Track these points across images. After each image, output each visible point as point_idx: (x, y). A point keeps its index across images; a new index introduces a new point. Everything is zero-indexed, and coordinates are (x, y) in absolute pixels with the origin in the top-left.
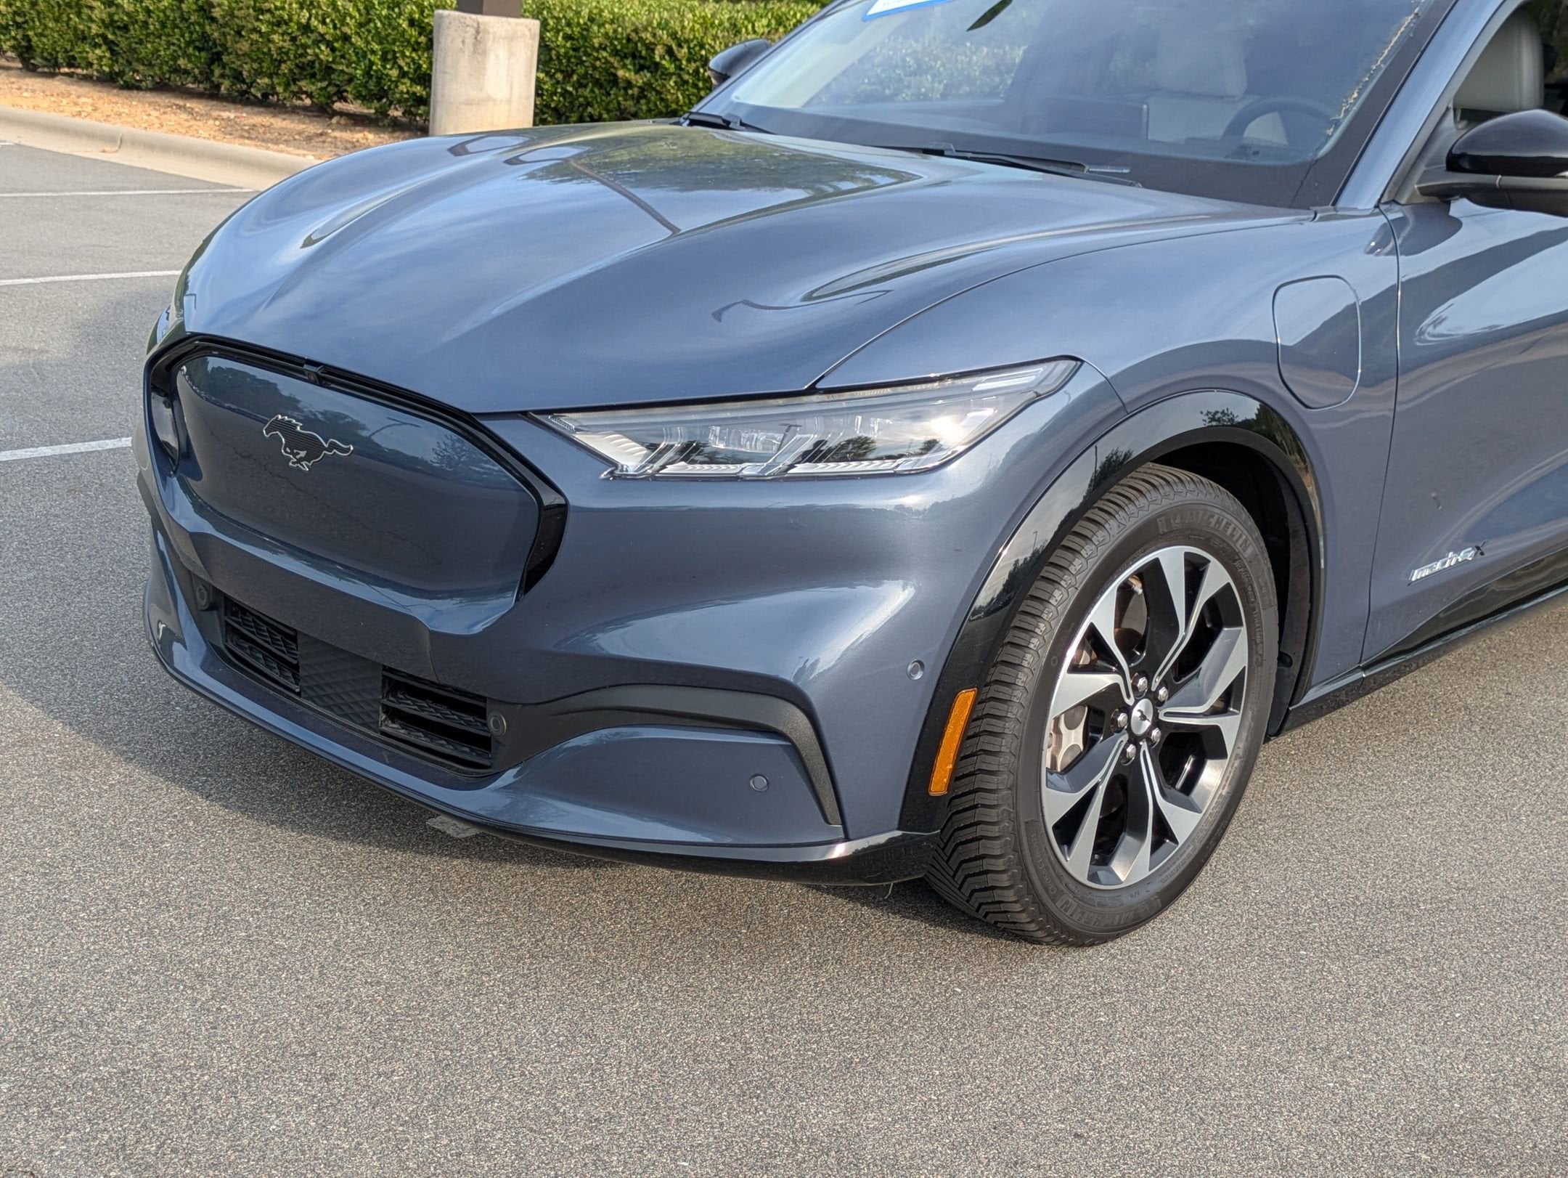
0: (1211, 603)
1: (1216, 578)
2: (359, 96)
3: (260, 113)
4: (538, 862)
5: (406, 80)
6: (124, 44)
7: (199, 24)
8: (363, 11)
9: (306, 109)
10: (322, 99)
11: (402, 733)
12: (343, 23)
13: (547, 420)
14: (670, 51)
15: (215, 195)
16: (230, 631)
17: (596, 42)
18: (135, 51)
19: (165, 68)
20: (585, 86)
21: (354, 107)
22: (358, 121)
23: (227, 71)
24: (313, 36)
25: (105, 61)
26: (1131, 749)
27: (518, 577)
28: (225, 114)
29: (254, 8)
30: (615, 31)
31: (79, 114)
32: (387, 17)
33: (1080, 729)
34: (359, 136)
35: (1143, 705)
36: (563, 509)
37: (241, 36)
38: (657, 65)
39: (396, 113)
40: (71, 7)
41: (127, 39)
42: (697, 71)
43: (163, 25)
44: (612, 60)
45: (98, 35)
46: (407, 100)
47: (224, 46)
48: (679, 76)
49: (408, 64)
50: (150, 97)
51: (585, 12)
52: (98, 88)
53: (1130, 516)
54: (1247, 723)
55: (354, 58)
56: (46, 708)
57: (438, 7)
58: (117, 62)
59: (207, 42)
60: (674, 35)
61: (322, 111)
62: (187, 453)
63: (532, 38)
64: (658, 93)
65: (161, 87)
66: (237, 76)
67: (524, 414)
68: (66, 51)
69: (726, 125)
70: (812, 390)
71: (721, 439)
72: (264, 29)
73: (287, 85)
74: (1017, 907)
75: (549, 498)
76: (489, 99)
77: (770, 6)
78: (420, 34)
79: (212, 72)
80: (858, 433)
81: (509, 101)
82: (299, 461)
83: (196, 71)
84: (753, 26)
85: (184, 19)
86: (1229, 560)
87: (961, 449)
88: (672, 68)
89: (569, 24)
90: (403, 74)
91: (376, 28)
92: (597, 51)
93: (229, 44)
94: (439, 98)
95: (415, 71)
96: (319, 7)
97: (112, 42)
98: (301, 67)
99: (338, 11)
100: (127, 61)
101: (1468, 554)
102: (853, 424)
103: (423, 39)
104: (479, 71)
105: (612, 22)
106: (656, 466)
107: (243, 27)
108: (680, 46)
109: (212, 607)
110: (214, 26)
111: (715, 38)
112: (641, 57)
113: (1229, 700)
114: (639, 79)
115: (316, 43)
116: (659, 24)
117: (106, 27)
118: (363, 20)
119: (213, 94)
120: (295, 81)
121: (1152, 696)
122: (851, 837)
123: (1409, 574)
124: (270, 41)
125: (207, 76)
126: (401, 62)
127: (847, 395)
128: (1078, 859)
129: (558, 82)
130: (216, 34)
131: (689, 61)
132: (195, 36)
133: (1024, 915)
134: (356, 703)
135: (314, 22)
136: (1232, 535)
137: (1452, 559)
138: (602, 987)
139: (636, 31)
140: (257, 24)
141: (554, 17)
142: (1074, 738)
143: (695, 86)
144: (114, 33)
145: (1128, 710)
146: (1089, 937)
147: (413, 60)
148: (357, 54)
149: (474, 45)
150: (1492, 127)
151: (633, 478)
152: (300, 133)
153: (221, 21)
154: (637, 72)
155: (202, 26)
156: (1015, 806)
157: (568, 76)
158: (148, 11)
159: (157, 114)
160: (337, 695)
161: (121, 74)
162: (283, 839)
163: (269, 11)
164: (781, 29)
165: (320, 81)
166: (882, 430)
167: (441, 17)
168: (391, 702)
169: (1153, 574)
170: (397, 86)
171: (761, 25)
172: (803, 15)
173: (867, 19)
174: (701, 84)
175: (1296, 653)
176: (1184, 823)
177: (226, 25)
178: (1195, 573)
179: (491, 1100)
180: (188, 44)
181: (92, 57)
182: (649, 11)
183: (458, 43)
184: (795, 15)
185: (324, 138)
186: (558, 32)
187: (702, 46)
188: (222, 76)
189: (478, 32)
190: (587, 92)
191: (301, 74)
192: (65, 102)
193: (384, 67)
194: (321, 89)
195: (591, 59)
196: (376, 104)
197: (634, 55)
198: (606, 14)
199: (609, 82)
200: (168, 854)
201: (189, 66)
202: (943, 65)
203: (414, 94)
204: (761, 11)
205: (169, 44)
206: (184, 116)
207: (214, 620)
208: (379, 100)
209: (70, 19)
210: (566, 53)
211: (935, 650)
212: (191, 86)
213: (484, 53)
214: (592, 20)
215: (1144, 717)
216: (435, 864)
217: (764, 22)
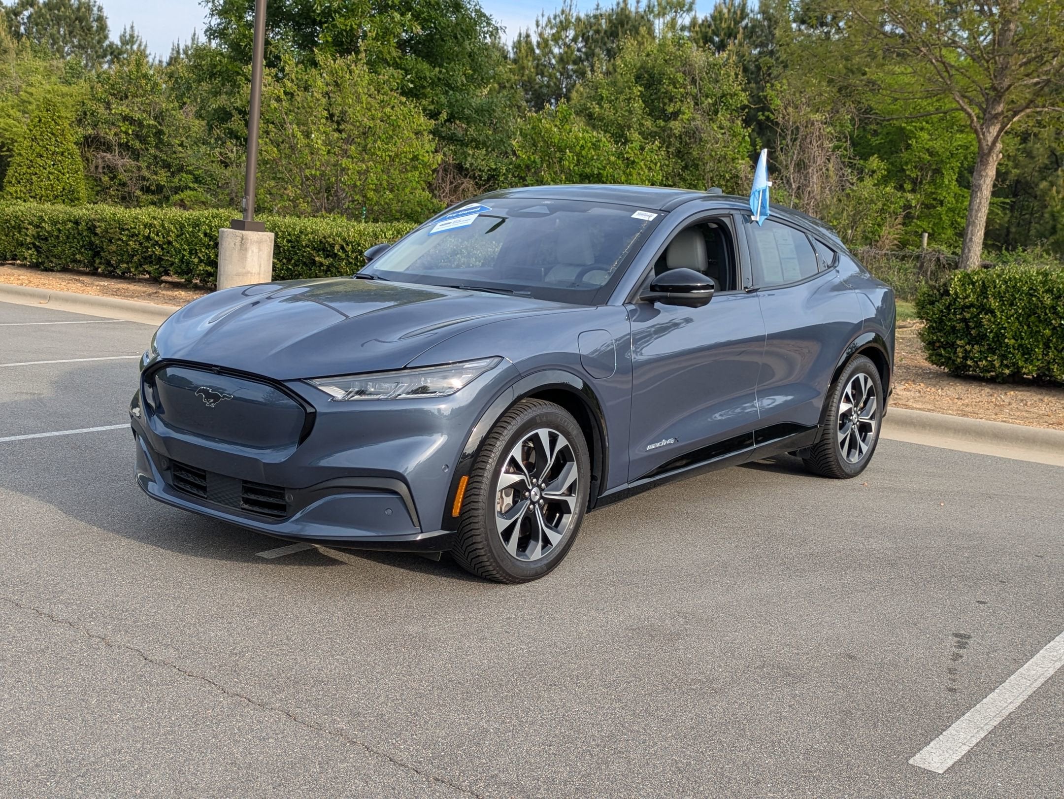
0: (560, 451)
1: (562, 442)
2: (176, 273)
3: (121, 282)
4: (302, 565)
5: (202, 264)
6: (45, 247)
7: (88, 236)
8: (179, 229)
9: (146, 280)
10: (156, 275)
11: (250, 508)
12: (168, 235)
13: (309, 381)
14: (342, 248)
15: (105, 323)
16: (176, 478)
17: (304, 243)
18: (51, 251)
19: (68, 260)
20: (298, 266)
21: (175, 279)
22: (176, 286)
23: (103, 261)
24: (152, 242)
25: (34, 256)
26: (531, 507)
27: (297, 440)
28: (102, 283)
29: (119, 228)
30: (314, 238)
31: (22, 284)
32: (192, 232)
33: (511, 497)
34: (177, 293)
35: (535, 489)
36: (315, 413)
37: (111, 242)
38: (336, 255)
39: (196, 281)
40: (15, 229)
41: (47, 245)
42: (356, 258)
43: (68, 237)
44: (312, 252)
45: (30, 243)
46: (203, 274)
47: (102, 248)
48: (348, 260)
49: (204, 256)
50: (59, 275)
51: (298, 228)
52: (29, 271)
53: (525, 415)
54: (580, 500)
55: (174, 253)
56: (88, 522)
57: (220, 227)
58: (40, 257)
59: (92, 246)
60: (344, 240)
61: (155, 280)
62: (159, 406)
63: (271, 242)
64: (337, 268)
65: (65, 270)
66: (108, 263)
67: (299, 380)
68: (11, 251)
69: (372, 278)
70: (405, 368)
71: (373, 387)
72: (124, 239)
73: (137, 268)
74: (488, 564)
75: (310, 410)
76: (248, 272)
77: (393, 225)
78: (210, 241)
79: (94, 261)
80: (423, 384)
81: (259, 274)
82: (210, 404)
83: (86, 261)
84: (385, 235)
85: (79, 234)
86: (567, 435)
87: (460, 387)
88: (343, 256)
89: (289, 235)
90: (201, 261)
91: (186, 237)
92: (304, 248)
93: (105, 247)
94: (222, 273)
95: (207, 259)
96: (155, 227)
97: (38, 247)
98: (145, 258)
99: (166, 229)
100: (46, 256)
101: (671, 441)
102: (421, 381)
103: (211, 243)
104: (243, 258)
105: (312, 233)
106: (349, 396)
107: (113, 238)
108: (347, 245)
109: (168, 469)
110: (96, 238)
111: (365, 241)
112: (327, 251)
113: (571, 490)
114: (326, 262)
115: (153, 246)
116: (337, 234)
117: (35, 239)
118: (179, 233)
119: (94, 273)
120: (141, 265)
121: (539, 486)
122: (423, 531)
123: (646, 447)
124: (127, 245)
125: (92, 263)
126: (200, 255)
127: (418, 370)
128: (512, 547)
129: (284, 264)
130: (97, 242)
131: (352, 252)
132: (85, 243)
133: (491, 567)
134: (231, 498)
135: (152, 235)
136: (567, 425)
137: (664, 442)
138: (330, 598)
139: (324, 237)
140: (120, 236)
141: (281, 231)
142: (509, 500)
143: (356, 265)
144: (39, 242)
145: (530, 491)
146: (518, 578)
147: (206, 253)
148: (176, 251)
149: (241, 246)
150: (671, 273)
151: (340, 401)
152: (144, 293)
153: (100, 235)
154: (325, 258)
155: (90, 237)
156: (485, 523)
157: (289, 260)
158: (59, 230)
159: (64, 283)
160: (223, 496)
161: (42, 263)
162: (199, 560)
163: (127, 229)
164: (399, 236)
165: (155, 265)
166: (432, 382)
167: (223, 232)
168: (246, 496)
169: (536, 439)
170: (197, 267)
171: (389, 234)
172: (410, 229)
173: (430, 235)
174: (359, 264)
175: (598, 475)
176: (555, 538)
177: (103, 237)
178: (553, 440)
179: (292, 627)
180: (82, 247)
181: (26, 254)
182: (331, 228)
183: (232, 245)
184: (406, 229)
185: (157, 295)
186: (284, 238)
187: (359, 245)
188: (100, 263)
189: (242, 239)
190: (299, 269)
191: (144, 262)
192: (12, 278)
193: (191, 257)
194: (156, 269)
195: (301, 252)
196: (186, 276)
197: (324, 250)
198: (309, 229)
199: (311, 263)
200: (152, 565)
201: (82, 258)
202: (481, 252)
203: (207, 271)
204: (389, 227)
205: (71, 247)
206: (79, 285)
207: (169, 474)
208: (187, 275)
209: (14, 235)
210: (288, 249)
211: (452, 461)
212: (82, 269)
213: (246, 250)
214: (301, 232)
215: (536, 494)
216: (261, 566)
217: (391, 232)
